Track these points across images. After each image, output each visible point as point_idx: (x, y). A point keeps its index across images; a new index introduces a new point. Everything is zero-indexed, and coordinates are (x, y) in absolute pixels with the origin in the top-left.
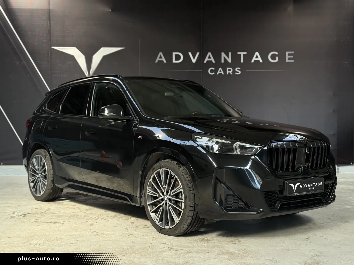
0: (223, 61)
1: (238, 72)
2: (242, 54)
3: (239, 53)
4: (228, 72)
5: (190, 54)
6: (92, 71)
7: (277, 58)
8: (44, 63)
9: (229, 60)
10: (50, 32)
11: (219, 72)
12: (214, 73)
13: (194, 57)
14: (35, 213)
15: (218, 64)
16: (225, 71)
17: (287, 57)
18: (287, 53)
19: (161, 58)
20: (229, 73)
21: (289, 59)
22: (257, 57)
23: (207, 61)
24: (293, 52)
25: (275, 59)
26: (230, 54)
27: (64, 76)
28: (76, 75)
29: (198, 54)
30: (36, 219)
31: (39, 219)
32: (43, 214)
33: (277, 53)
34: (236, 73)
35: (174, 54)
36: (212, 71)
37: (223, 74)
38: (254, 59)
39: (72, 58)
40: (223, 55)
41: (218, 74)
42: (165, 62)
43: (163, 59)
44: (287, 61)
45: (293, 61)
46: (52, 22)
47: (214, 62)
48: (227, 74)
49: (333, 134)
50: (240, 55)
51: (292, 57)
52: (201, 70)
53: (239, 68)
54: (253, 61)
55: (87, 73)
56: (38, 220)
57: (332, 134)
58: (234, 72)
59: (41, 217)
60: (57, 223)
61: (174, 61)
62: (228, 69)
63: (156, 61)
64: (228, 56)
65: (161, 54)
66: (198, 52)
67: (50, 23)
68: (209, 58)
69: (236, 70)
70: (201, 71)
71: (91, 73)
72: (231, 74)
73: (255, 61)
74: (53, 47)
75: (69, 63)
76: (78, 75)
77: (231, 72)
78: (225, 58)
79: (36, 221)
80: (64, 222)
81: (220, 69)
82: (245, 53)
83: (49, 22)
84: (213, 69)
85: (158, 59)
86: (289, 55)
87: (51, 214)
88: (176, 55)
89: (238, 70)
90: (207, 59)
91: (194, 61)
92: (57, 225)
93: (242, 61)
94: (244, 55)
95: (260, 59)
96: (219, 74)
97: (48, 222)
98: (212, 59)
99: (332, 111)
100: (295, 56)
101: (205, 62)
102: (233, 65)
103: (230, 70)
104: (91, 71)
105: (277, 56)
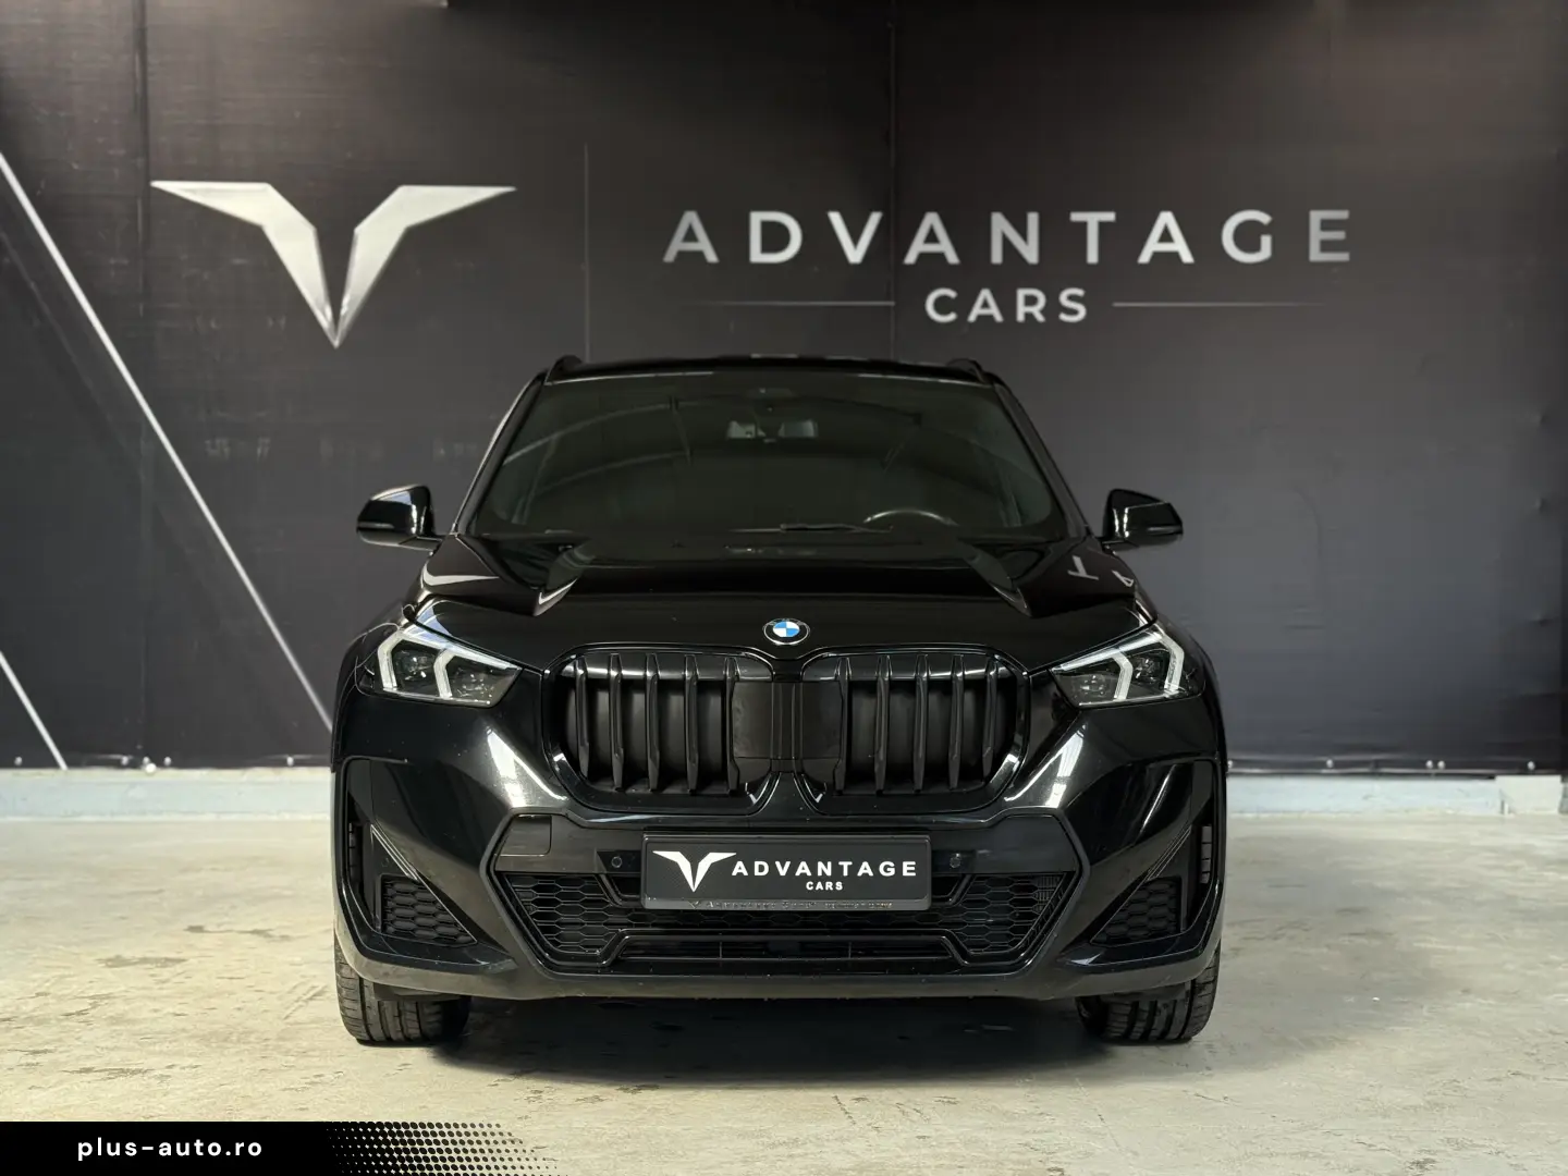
0: (997, 257)
1: (1074, 312)
2: (1093, 220)
3: (1076, 217)
4: (1022, 311)
5: (836, 218)
6: (350, 304)
7: (1266, 241)
8: (112, 261)
9: (1030, 252)
10: (142, 107)
11: (976, 311)
12: (952, 317)
13: (855, 237)
14: (30, 1019)
15: (973, 272)
16: (1008, 307)
17: (1316, 235)
18: (1316, 217)
19: (693, 237)
20: (1029, 316)
21: (1326, 246)
22: (1167, 237)
23: (922, 256)
24: (1343, 215)
25: (1255, 248)
26: (1033, 219)
27: (213, 325)
28: (271, 323)
29: (875, 219)
30: (35, 1052)
31: (45, 1051)
32: (70, 1024)
33: (1264, 218)
34: (1064, 317)
35: (757, 219)
36: (943, 305)
37: (999, 318)
38: (1153, 246)
39: (252, 237)
40: (1000, 225)
41: (972, 318)
42: (712, 257)
43: (704, 245)
44: (1316, 255)
45: (1343, 257)
46: (152, 59)
47: (952, 258)
48: (1021, 317)
49: (1543, 623)
50: (1083, 226)
51: (1339, 235)
52: (888, 299)
53: (1079, 292)
54: (1145, 258)
55: (324, 314)
56: (38, 1058)
57: (1538, 617)
58: (1053, 308)
59: (60, 1040)
60: (134, 1072)
61: (757, 255)
62: (1022, 294)
63: (670, 256)
64: (1024, 234)
65: (691, 219)
66: (877, 210)
67: (144, 63)
68: (931, 238)
69: (1063, 299)
70: (892, 303)
71: (344, 311)
72: (1040, 318)
73: (1156, 256)
74: (158, 184)
75: (238, 261)
76: (283, 322)
77: (1036, 311)
78: (1007, 243)
79: (28, 1065)
80: (170, 1067)
81: (985, 294)
82: (1110, 217)
83: (137, 58)
84: (952, 294)
85: (677, 245)
86: (1327, 225)
87: (113, 1024)
88: (766, 225)
89: (1072, 298)
90: (918, 247)
91: (855, 254)
92: (135, 1083)
93: (1093, 257)
94: (1103, 226)
95: (1180, 246)
96: (980, 317)
97: (88, 1070)
98: (945, 247)
99: (1538, 504)
100: (1355, 236)
101: (911, 258)
102: (1051, 275)
103: (1031, 301)
104: (346, 301)
105: (1266, 233)
